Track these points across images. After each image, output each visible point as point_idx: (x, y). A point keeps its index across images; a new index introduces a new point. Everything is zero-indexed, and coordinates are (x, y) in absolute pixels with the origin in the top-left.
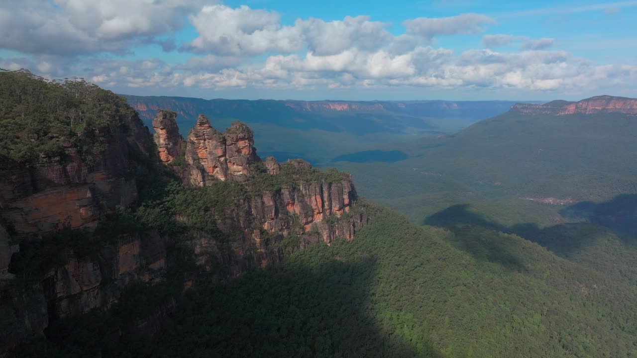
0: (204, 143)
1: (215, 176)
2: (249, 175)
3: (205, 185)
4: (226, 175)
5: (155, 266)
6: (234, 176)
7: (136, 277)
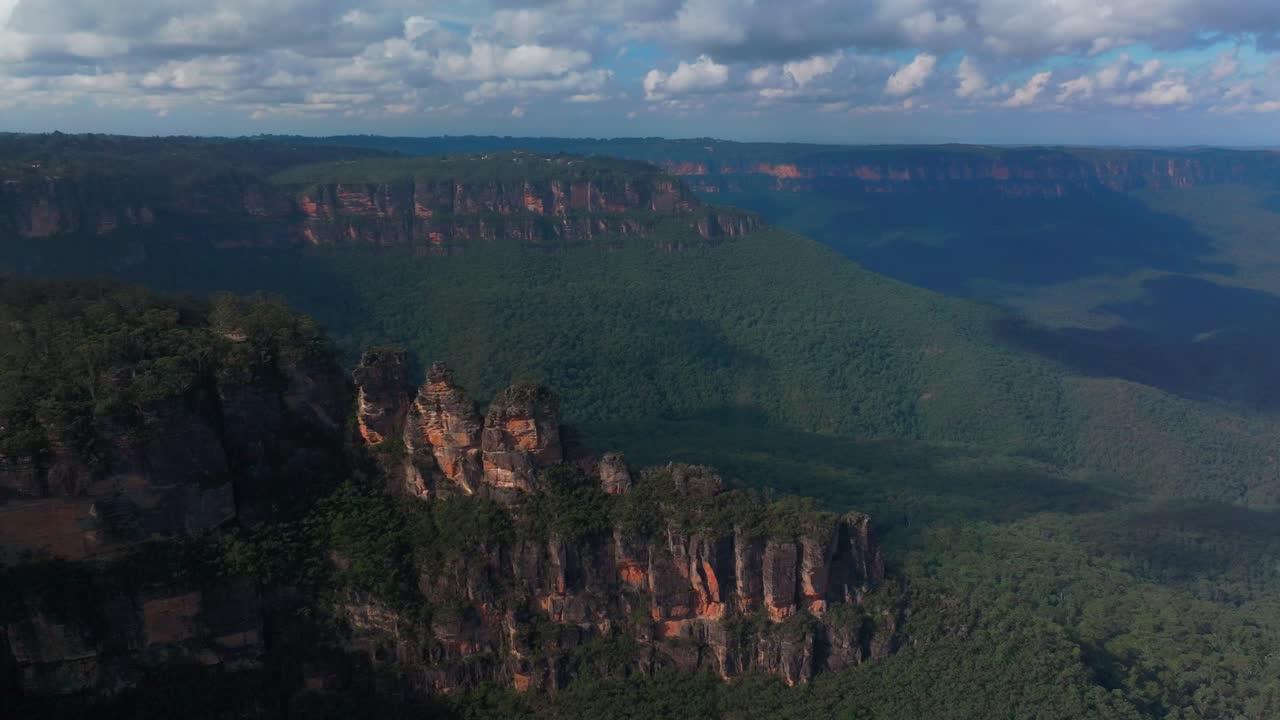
0: (438, 416)
1: (458, 483)
2: (530, 490)
3: (432, 496)
4: (474, 485)
5: (234, 640)
6: (495, 488)
7: (185, 651)
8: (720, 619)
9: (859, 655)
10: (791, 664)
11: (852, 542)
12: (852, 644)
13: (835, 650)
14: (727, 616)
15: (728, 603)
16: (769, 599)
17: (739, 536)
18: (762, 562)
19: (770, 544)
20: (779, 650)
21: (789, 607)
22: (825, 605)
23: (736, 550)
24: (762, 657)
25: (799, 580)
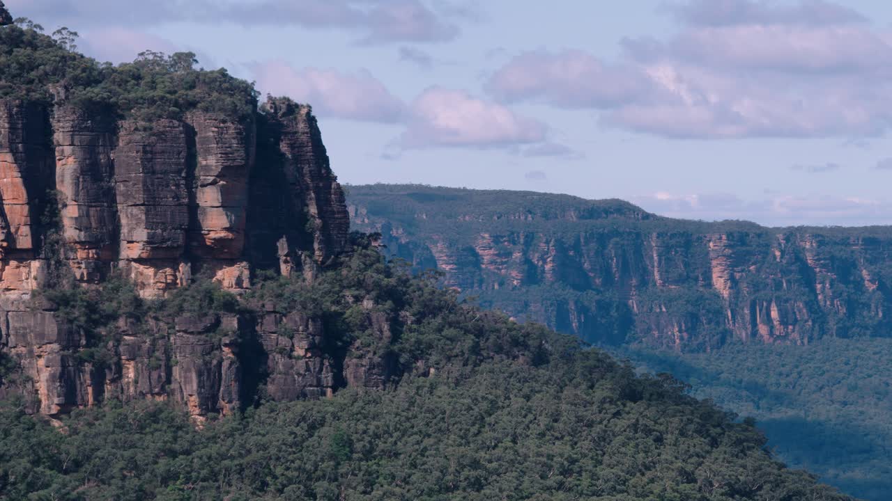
8: (34, 294)
9: (327, 377)
10: (200, 374)
11: (284, 147)
12: (311, 348)
13: (279, 362)
14: (49, 284)
15: (47, 259)
16: (131, 250)
17: (60, 104)
18: (111, 165)
19: (126, 124)
20: (168, 353)
21: (176, 269)
22: (246, 273)
23: (58, 136)
24: (130, 373)
25: (193, 209)
